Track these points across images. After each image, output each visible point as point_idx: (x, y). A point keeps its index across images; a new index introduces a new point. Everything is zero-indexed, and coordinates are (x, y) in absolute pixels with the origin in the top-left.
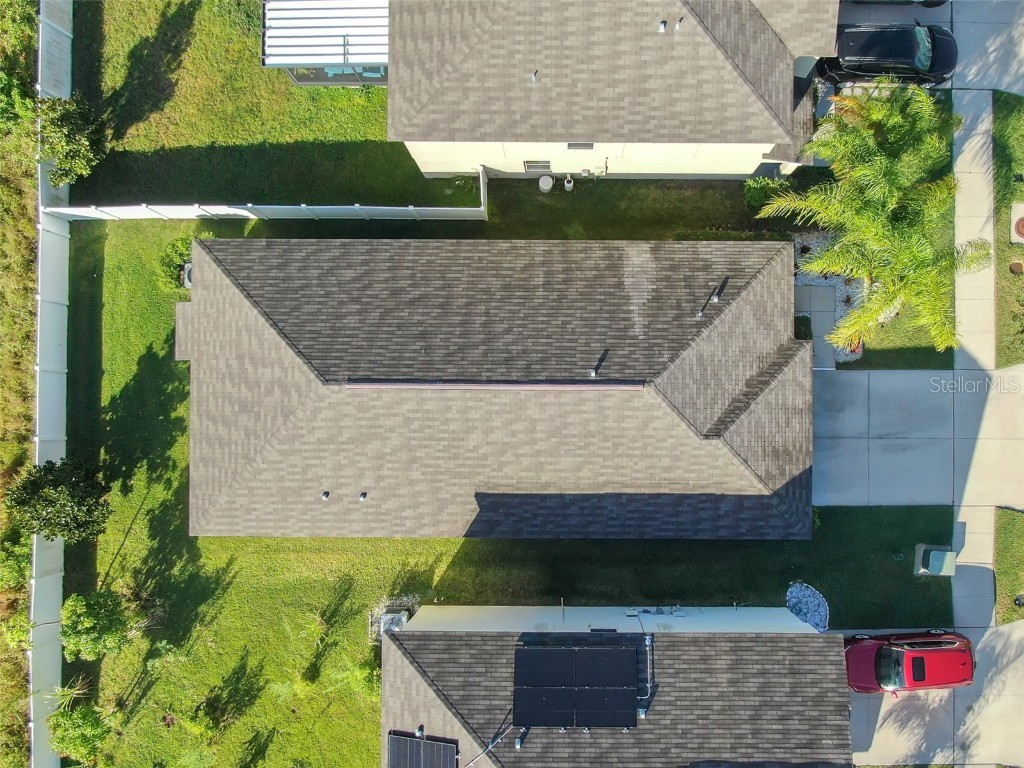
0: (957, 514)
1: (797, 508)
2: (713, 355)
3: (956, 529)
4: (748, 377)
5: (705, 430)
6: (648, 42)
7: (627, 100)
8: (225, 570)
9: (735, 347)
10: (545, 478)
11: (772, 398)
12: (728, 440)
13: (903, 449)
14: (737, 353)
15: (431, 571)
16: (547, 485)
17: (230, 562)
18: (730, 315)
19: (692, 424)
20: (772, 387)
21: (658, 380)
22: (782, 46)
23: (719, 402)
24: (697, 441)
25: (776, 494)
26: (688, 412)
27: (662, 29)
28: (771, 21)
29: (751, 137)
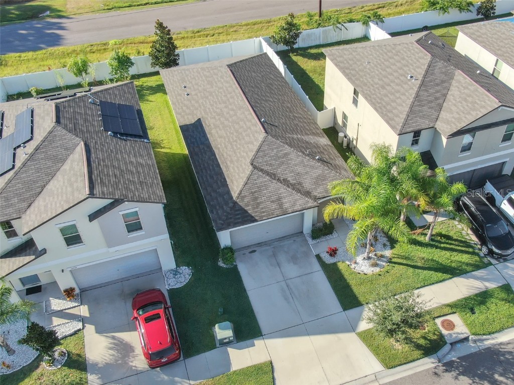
0: (259, 339)
1: (231, 218)
2: (291, 159)
3: (248, 342)
4: (288, 179)
5: (255, 164)
6: (402, 78)
7: (378, 86)
8: (148, 101)
9: (300, 169)
10: (213, 131)
11: (282, 190)
12: (254, 172)
13: (286, 299)
14: (297, 171)
15: (162, 148)
16: (211, 133)
17: (151, 101)
18: (314, 164)
19: (255, 156)
20: (288, 189)
21: (270, 137)
22: (436, 120)
23: (270, 168)
24: (248, 160)
25: (235, 203)
26: (261, 154)
27: (409, 78)
28: (442, 112)
29: (390, 122)
